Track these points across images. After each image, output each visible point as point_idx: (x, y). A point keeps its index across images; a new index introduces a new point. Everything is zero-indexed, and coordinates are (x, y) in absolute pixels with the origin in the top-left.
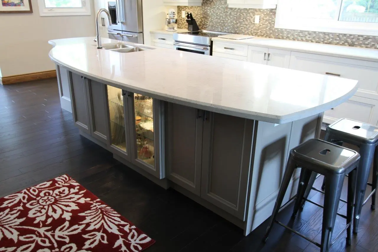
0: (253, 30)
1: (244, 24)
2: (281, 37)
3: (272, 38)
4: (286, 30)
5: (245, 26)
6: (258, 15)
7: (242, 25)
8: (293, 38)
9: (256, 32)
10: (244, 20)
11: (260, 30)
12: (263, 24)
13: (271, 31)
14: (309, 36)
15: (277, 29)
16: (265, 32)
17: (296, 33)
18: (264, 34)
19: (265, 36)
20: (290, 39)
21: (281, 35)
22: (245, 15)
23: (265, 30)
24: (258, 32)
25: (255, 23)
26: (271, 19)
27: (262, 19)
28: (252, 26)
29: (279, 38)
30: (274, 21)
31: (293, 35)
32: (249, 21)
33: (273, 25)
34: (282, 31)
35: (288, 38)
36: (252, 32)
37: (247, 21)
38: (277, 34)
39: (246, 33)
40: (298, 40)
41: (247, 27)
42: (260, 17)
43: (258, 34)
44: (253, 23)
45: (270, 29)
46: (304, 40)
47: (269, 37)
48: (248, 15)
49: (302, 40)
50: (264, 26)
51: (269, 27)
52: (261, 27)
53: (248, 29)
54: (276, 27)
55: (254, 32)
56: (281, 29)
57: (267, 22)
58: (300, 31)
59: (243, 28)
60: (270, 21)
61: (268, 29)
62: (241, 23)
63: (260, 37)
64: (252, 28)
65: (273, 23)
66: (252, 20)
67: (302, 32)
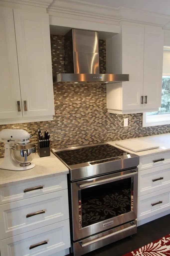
0: (122, 134)
1: (112, 130)
2: (148, 134)
3: (141, 137)
4: (151, 127)
5: (113, 131)
6: (126, 117)
7: (109, 132)
8: (157, 133)
9: (125, 135)
10: (112, 125)
11: (129, 132)
12: (132, 126)
13: (140, 131)
14: (167, 128)
15: (145, 128)
16: (134, 133)
17: (159, 128)
18: (134, 135)
19: (134, 136)
20: (155, 135)
21: (148, 132)
22: (112, 120)
23: (134, 131)
24: (128, 135)
25: (125, 126)
26: (138, 120)
27: (130, 122)
28: (120, 130)
29: (147, 136)
30: (142, 122)
31: (157, 130)
32: (117, 126)
33: (141, 125)
34: (148, 129)
35: (154, 134)
36: (121, 136)
37: (115, 126)
38: (145, 133)
39: (115, 138)
40: (161, 133)
41: (115, 132)
42: (128, 119)
43: (128, 136)
44: (122, 126)
45: (139, 129)
46: (165, 132)
47: (138, 137)
48: (116, 120)
49: (164, 133)
50: (133, 127)
51: (137, 128)
52: (130, 129)
53: (116, 134)
54: (144, 126)
55: (123, 136)
56: (148, 127)
57: (135, 123)
58: (162, 125)
59: (111, 134)
60: (138, 122)
61: (136, 129)
62: (107, 129)
63: (130, 139)
64: (121, 132)
65: (141, 123)
66: (120, 124)
67: (163, 126)
